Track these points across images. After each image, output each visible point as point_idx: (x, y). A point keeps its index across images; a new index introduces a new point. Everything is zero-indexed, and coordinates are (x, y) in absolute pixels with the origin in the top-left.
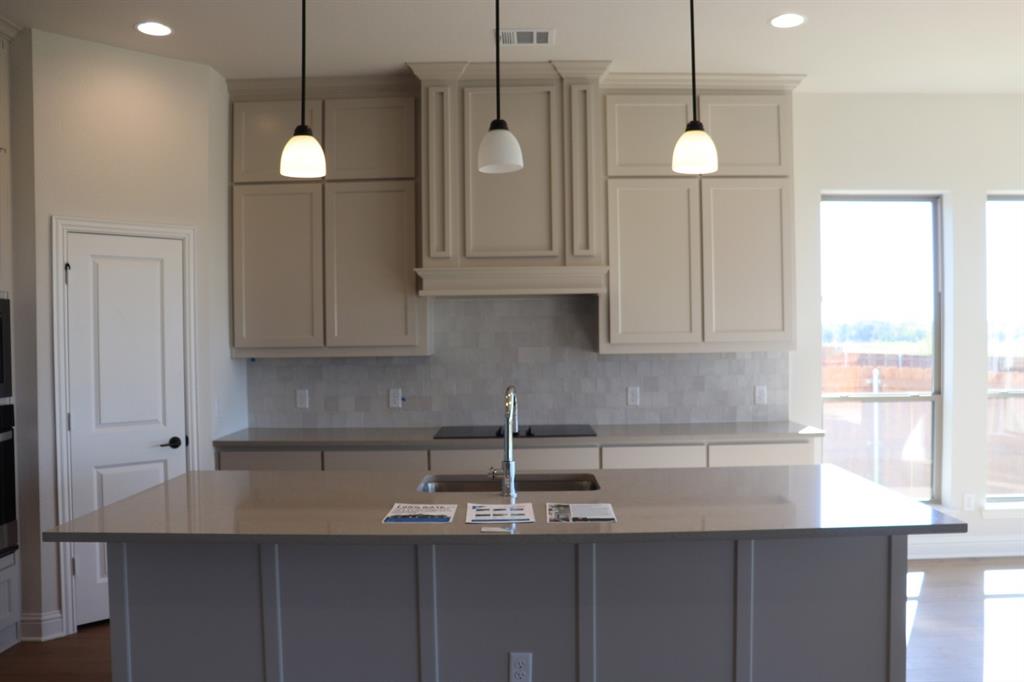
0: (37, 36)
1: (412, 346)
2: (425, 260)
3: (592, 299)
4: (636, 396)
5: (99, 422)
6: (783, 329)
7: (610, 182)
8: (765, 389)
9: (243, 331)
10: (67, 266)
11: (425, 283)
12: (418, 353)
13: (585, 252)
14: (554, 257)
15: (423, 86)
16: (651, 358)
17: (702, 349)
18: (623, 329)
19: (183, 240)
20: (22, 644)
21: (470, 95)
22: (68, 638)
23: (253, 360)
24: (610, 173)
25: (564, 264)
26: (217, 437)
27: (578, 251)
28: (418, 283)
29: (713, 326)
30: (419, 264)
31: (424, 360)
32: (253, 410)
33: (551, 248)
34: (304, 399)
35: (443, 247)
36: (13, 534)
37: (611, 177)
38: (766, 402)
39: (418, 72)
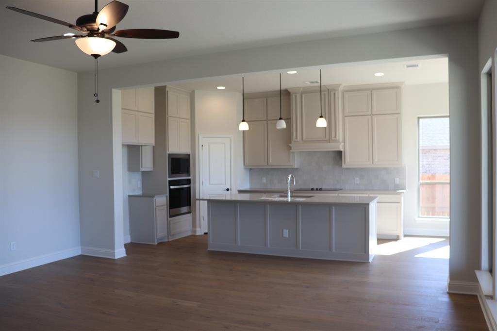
0: (196, 92)
1: (291, 165)
2: (292, 142)
3: (340, 152)
4: (357, 180)
5: (210, 184)
6: (398, 160)
7: (345, 118)
8: (398, 179)
9: (247, 161)
10: (202, 146)
11: (292, 148)
12: (292, 167)
13: (335, 139)
14: (326, 140)
15: (291, 94)
16: (362, 169)
17: (372, 166)
18: (349, 161)
19: (230, 138)
20: (192, 235)
21: (304, 96)
22: (202, 235)
23: (251, 169)
24: (345, 115)
25: (329, 142)
26: (239, 189)
27: (333, 138)
28: (290, 148)
29: (376, 159)
30: (290, 143)
31: (297, 169)
32: (251, 183)
33: (325, 137)
34: (264, 180)
35: (297, 138)
36: (190, 209)
37: (346, 116)
38: (398, 183)
39: (290, 90)
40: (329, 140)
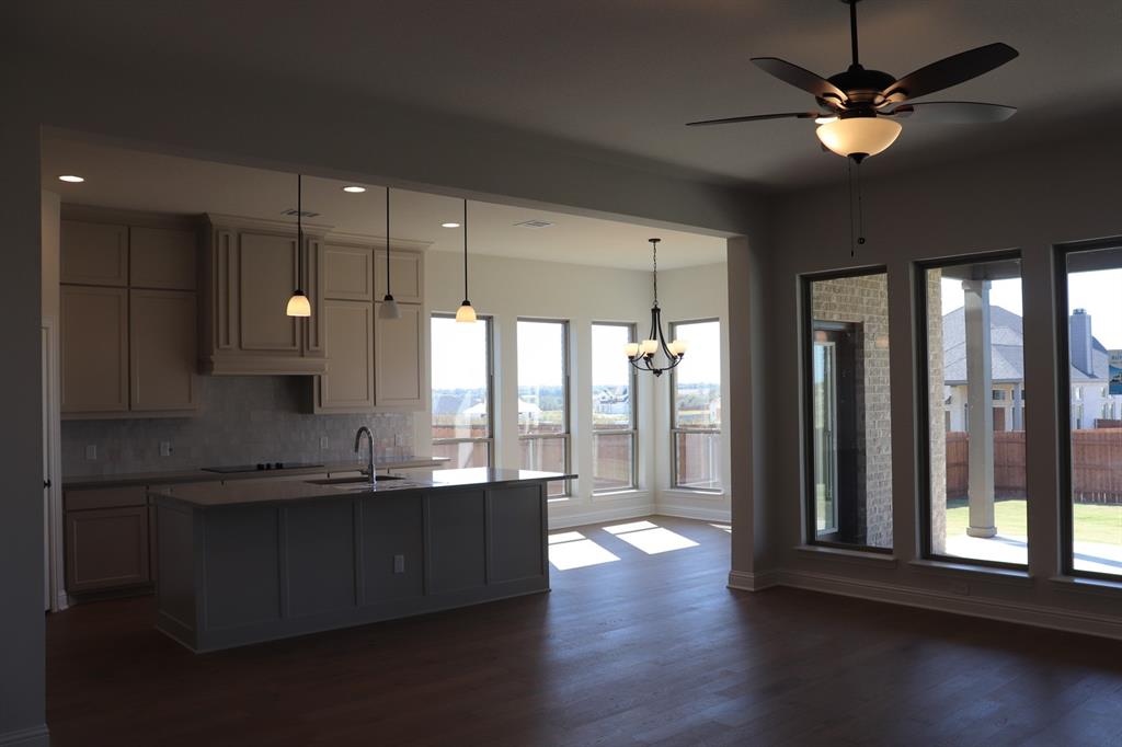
2: (216, 351)
6: (419, 397)
11: (215, 366)
13: (315, 349)
14: (296, 351)
15: (215, 229)
18: (328, 398)
21: (244, 239)
24: (324, 295)
25: (302, 356)
27: (311, 347)
29: (381, 395)
30: (211, 352)
33: (294, 344)
34: (93, 453)
35: (228, 342)
38: (402, 444)
39: (213, 220)
40: (302, 351)
